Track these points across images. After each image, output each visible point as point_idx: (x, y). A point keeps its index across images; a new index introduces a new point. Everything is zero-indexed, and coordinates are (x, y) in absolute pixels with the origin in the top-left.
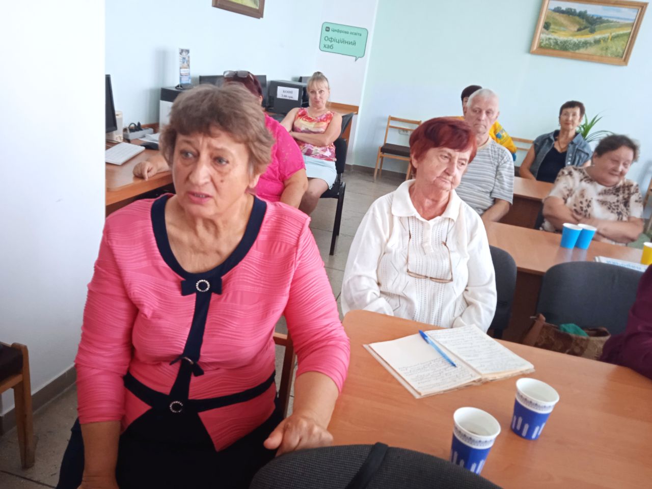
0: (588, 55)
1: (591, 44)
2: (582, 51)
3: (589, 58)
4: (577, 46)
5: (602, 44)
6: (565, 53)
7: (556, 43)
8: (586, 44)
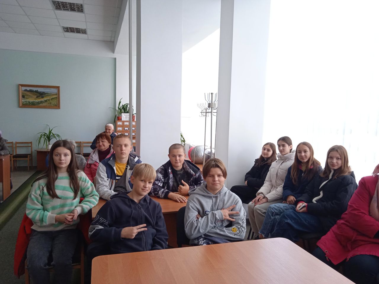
0: (43, 106)
1: (44, 102)
2: (41, 105)
3: (45, 107)
4: (39, 103)
5: (48, 102)
6: (34, 106)
7: (29, 102)
8: (41, 102)
